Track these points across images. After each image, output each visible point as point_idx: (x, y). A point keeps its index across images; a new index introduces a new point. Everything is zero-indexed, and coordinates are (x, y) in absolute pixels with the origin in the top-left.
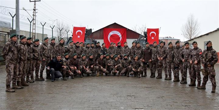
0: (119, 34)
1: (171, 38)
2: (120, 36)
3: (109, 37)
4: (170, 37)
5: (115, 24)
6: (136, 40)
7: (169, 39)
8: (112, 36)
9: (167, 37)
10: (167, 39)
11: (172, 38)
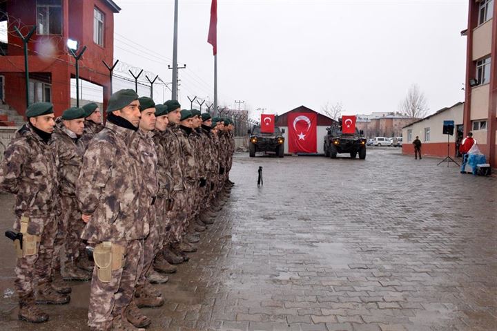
0: (307, 120)
1: (400, 115)
2: (309, 122)
3: (295, 123)
4: (398, 113)
5: (303, 106)
6: (329, 127)
7: (395, 117)
8: (298, 122)
9: (392, 114)
10: (391, 116)
11: (403, 114)
